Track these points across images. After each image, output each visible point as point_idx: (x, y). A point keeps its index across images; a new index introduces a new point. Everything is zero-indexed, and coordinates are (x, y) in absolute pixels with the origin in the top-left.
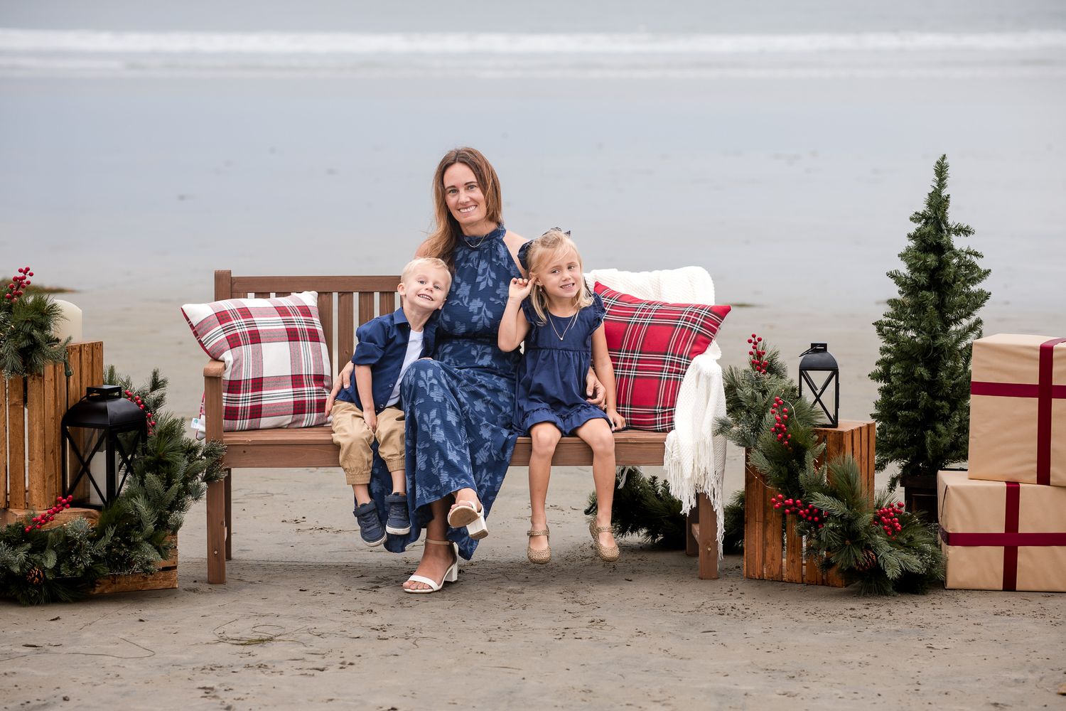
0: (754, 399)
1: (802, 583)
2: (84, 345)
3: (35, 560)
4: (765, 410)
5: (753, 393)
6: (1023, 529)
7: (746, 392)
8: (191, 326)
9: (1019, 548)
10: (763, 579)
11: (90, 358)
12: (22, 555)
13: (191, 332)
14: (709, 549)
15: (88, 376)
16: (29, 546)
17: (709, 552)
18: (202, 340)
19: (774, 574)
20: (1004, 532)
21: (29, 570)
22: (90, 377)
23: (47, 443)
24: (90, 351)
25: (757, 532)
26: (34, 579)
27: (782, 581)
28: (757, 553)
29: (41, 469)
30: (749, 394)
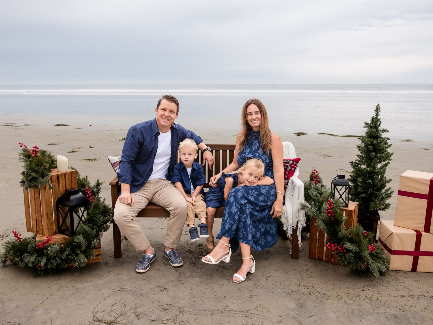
0: (316, 196)
1: (332, 263)
2: (67, 173)
3: (39, 260)
4: (322, 203)
5: (316, 193)
6: (422, 249)
7: (313, 193)
8: (111, 164)
9: (420, 257)
10: (315, 259)
11: (70, 177)
12: (33, 259)
13: (111, 166)
14: (296, 248)
15: (69, 184)
16: (36, 255)
17: (296, 249)
18: (115, 169)
19: (320, 258)
20: (414, 250)
21: (36, 264)
22: (70, 184)
23: (48, 212)
24: (70, 175)
25: (314, 243)
26: (38, 268)
27: (323, 261)
28: (314, 250)
29: (46, 222)
30: (315, 194)
